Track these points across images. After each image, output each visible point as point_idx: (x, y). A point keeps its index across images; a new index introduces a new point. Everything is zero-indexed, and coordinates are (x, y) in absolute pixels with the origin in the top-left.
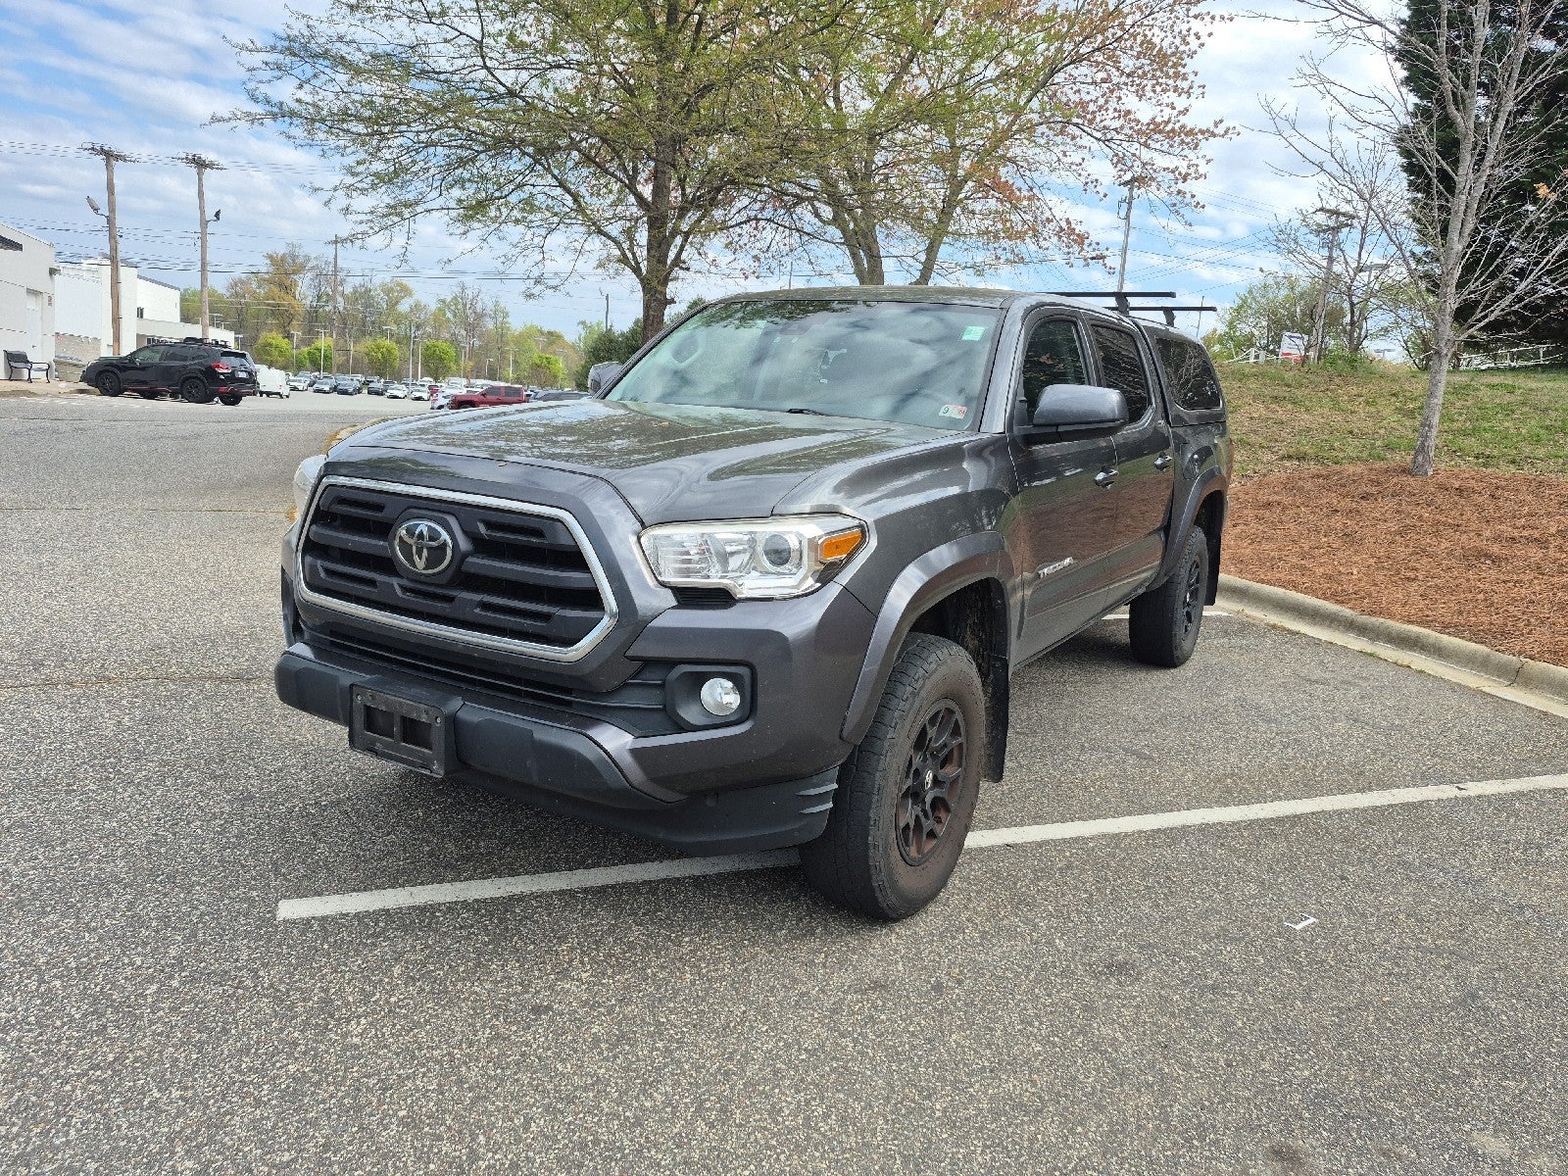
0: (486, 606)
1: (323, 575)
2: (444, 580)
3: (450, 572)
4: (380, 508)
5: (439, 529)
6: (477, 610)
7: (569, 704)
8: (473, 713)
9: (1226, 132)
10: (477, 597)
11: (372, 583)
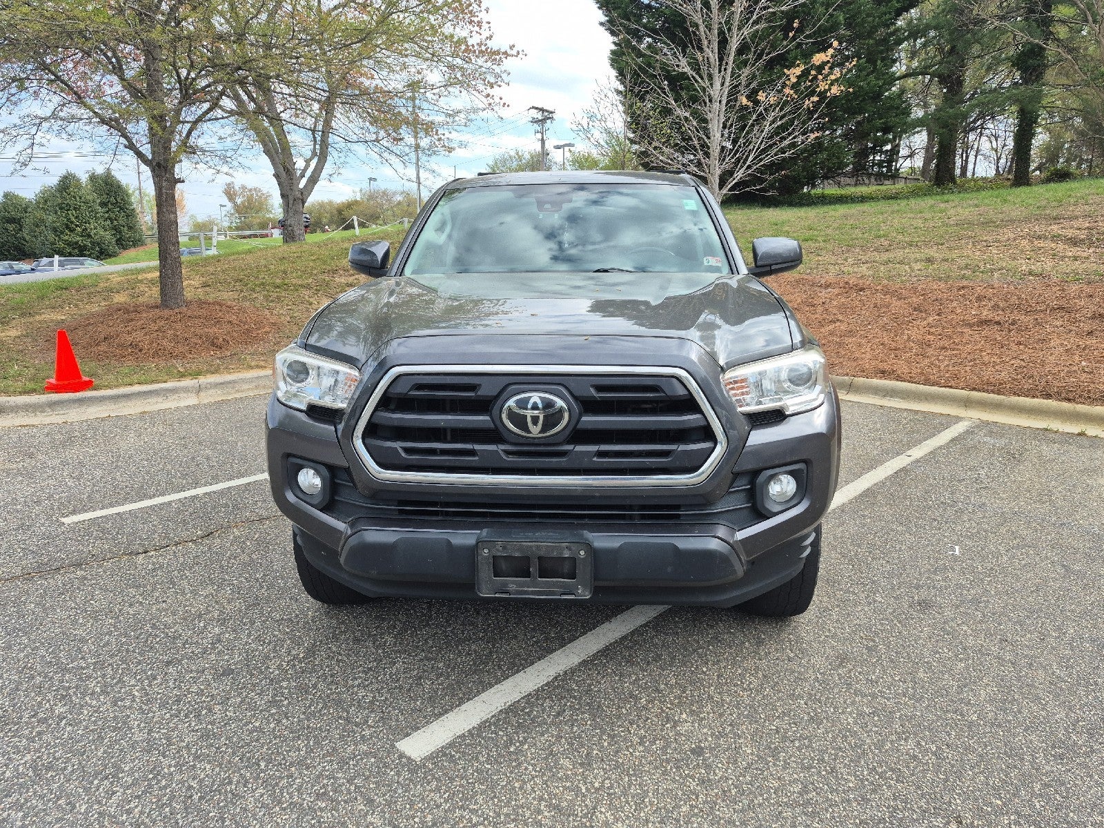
0: (601, 454)
1: (403, 454)
2: (561, 438)
3: (567, 432)
4: (472, 388)
5: (551, 397)
6: (595, 459)
7: (678, 517)
8: (605, 541)
9: (518, 53)
10: (594, 448)
11: (472, 453)
